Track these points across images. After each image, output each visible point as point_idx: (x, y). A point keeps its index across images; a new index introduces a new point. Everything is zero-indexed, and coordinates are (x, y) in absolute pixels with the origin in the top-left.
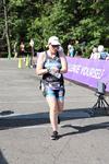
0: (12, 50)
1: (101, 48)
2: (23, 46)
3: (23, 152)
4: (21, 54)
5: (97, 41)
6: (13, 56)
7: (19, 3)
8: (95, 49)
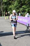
0: (3, 14)
1: (28, 14)
2: (6, 13)
3: (6, 43)
4: (6, 15)
5: (27, 12)
6: (4, 16)
7: (5, 1)
8: (26, 14)
